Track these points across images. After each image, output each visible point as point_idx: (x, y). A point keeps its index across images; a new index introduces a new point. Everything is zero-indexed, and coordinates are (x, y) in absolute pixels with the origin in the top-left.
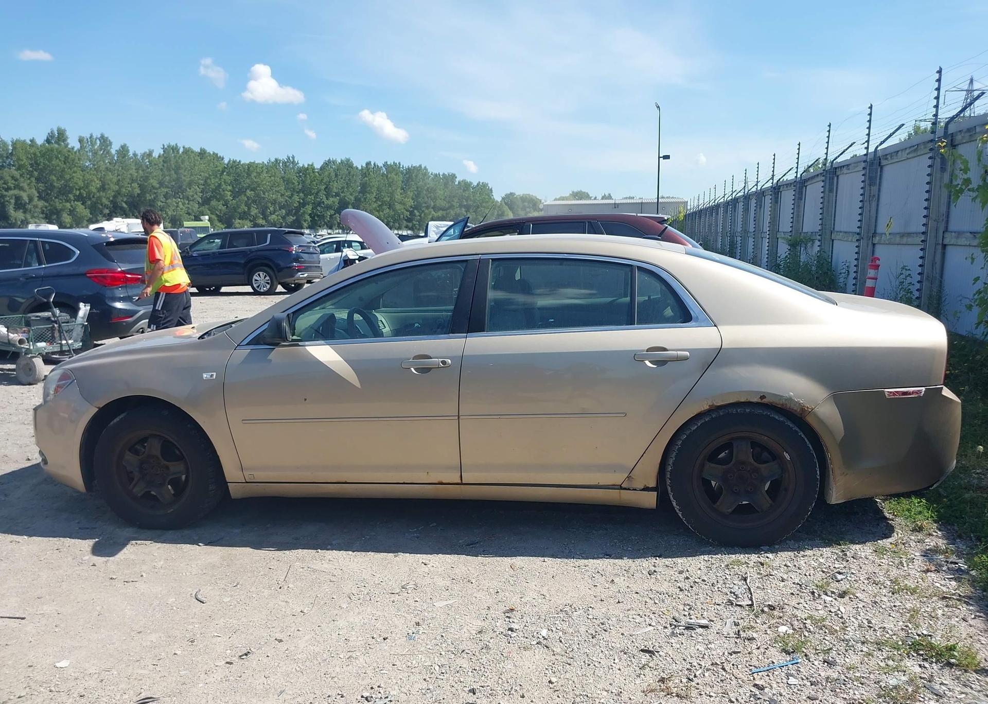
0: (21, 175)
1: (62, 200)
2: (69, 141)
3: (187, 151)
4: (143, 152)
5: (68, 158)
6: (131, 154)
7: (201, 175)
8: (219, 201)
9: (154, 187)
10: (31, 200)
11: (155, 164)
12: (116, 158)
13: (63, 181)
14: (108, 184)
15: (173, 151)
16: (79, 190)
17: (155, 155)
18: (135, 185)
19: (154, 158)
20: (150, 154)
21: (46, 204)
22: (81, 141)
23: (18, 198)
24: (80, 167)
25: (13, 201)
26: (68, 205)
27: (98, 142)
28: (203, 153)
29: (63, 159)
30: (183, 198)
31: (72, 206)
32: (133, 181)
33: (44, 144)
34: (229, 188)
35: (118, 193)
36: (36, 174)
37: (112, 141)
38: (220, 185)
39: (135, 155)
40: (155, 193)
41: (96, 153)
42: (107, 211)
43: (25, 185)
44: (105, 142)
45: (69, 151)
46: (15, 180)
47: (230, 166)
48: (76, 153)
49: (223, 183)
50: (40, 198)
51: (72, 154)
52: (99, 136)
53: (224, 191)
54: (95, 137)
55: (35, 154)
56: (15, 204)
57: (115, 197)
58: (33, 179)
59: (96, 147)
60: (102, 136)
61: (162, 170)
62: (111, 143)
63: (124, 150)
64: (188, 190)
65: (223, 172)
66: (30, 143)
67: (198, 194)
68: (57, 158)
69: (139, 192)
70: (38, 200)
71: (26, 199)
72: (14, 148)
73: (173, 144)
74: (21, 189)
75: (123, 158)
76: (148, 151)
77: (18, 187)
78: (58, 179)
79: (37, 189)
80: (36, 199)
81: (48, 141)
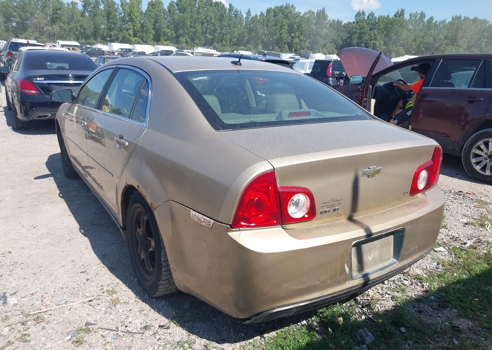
0: (378, 33)
1: (393, 46)
2: (405, 15)
3: (466, 19)
4: (440, 20)
5: (402, 24)
6: (434, 22)
7: (470, 33)
8: (477, 48)
9: (441, 39)
10: (380, 45)
11: (445, 27)
12: (426, 24)
13: (397, 36)
14: (418, 38)
15: (457, 20)
16: (403, 41)
17: (447, 22)
18: (432, 38)
19: (446, 24)
20: (444, 22)
21: (386, 48)
22: (410, 15)
23: (374, 44)
24: (407, 29)
25: (372, 46)
26: (396, 48)
27: (419, 15)
28: (475, 20)
29: (399, 25)
30: (456, 46)
31: (397, 49)
32: (431, 36)
33: (393, 17)
34: (485, 40)
35: (421, 43)
36: (385, 32)
37: (426, 15)
38: (480, 38)
39: (436, 22)
40: (441, 43)
41: (416, 22)
42: (414, 52)
43: (379, 38)
44: (423, 15)
45: (403, 21)
46: (375, 36)
47: (490, 27)
48: (406, 21)
49: (482, 37)
50: (384, 44)
51: (404, 22)
52: (420, 12)
53: (481, 42)
54: (418, 13)
55: (387, 23)
56: (373, 47)
57: (420, 44)
58: (383, 35)
59: (417, 18)
60: (422, 12)
61: (448, 30)
62: (425, 16)
63: (431, 19)
64: (460, 41)
65: (484, 31)
66: (386, 17)
67: (465, 43)
68: (397, 24)
69: (432, 42)
70: (383, 46)
71: (378, 45)
72: (379, 20)
73: (459, 15)
74: (377, 40)
75: (429, 24)
76: (443, 20)
77: (375, 39)
78: (394, 36)
79: (384, 40)
80: (382, 45)
81: (395, 16)
